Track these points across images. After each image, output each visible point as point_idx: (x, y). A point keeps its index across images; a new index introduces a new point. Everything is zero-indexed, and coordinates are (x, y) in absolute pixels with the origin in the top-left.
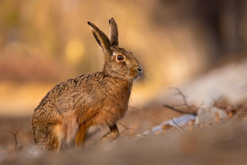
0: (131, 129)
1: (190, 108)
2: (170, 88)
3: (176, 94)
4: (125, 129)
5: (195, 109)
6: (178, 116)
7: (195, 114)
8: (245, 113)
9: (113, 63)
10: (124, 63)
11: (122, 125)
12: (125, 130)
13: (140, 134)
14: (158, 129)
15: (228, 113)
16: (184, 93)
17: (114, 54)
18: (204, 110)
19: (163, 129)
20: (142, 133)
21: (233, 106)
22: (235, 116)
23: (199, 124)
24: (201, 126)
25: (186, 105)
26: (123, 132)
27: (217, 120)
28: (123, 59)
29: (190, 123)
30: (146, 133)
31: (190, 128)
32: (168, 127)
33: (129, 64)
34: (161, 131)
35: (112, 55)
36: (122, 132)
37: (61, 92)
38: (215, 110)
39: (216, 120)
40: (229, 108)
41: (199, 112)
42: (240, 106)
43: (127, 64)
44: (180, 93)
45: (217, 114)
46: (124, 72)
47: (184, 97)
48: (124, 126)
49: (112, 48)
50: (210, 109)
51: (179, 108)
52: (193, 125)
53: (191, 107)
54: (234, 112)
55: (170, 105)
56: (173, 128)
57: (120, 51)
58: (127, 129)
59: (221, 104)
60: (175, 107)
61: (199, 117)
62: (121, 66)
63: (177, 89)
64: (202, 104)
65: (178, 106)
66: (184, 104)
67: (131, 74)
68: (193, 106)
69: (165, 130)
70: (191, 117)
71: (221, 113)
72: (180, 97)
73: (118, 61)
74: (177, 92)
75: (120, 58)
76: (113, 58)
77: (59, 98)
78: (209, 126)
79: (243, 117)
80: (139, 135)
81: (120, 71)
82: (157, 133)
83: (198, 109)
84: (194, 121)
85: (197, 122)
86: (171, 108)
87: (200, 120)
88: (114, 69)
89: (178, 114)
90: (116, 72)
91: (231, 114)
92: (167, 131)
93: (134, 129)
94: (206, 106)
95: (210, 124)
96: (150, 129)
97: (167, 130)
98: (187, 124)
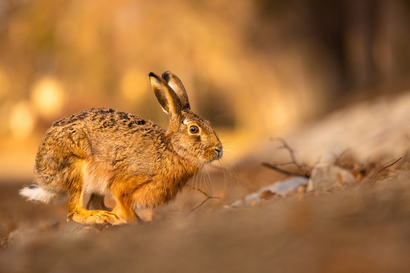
0: (215, 198)
1: (301, 168)
2: (271, 139)
3: (281, 148)
4: (207, 198)
5: (308, 169)
6: (283, 180)
7: (308, 176)
8: (379, 174)
9: (183, 135)
10: (198, 139)
11: (201, 192)
12: (206, 200)
13: (229, 205)
14: (254, 198)
15: (355, 174)
16: (292, 147)
17: (185, 122)
18: (320, 171)
19: (262, 198)
20: (232, 203)
21: (362, 165)
22: (366, 179)
23: (313, 191)
24: (317, 193)
25: (294, 162)
26: (204, 202)
27: (340, 185)
28: (198, 131)
29: (301, 189)
30: (237, 203)
31: (300, 196)
32: (269, 194)
33: (205, 140)
34: (259, 200)
35: (182, 122)
36: (201, 203)
37: (106, 127)
38: (336, 170)
39: (338, 184)
40: (357, 167)
41: (314, 173)
42: (372, 165)
43: (202, 140)
44: (286, 146)
45: (339, 177)
46: (197, 151)
47: (291, 151)
48: (204, 193)
49: (183, 112)
50: (328, 169)
51: (284, 168)
52: (305, 191)
53: (301, 166)
54: (363, 173)
55: (272, 163)
56: (275, 197)
57: (194, 120)
58: (210, 197)
59: (345, 162)
60: (279, 167)
61: (313, 180)
62: (193, 141)
63: (282, 140)
64: (318, 163)
65: (283, 165)
66: (292, 161)
67: (205, 156)
68: (305, 165)
69: (263, 199)
70: (302, 180)
71: (346, 174)
72: (286, 152)
73: (190, 133)
74: (282, 145)
75: (194, 130)
76: (183, 128)
77: (100, 132)
78: (328, 193)
79: (377, 179)
80: (226, 207)
81: (191, 149)
82: (253, 204)
83: (312, 168)
84: (305, 186)
85: (310, 187)
86: (273, 167)
87: (314, 185)
88: (183, 145)
89: (284, 176)
90: (186, 150)
91: (359, 176)
92: (267, 201)
93: (219, 198)
94: (322, 165)
95: (329, 191)
96: (243, 199)
97: (266, 199)
98: (296, 191)
